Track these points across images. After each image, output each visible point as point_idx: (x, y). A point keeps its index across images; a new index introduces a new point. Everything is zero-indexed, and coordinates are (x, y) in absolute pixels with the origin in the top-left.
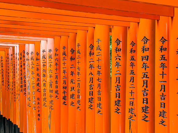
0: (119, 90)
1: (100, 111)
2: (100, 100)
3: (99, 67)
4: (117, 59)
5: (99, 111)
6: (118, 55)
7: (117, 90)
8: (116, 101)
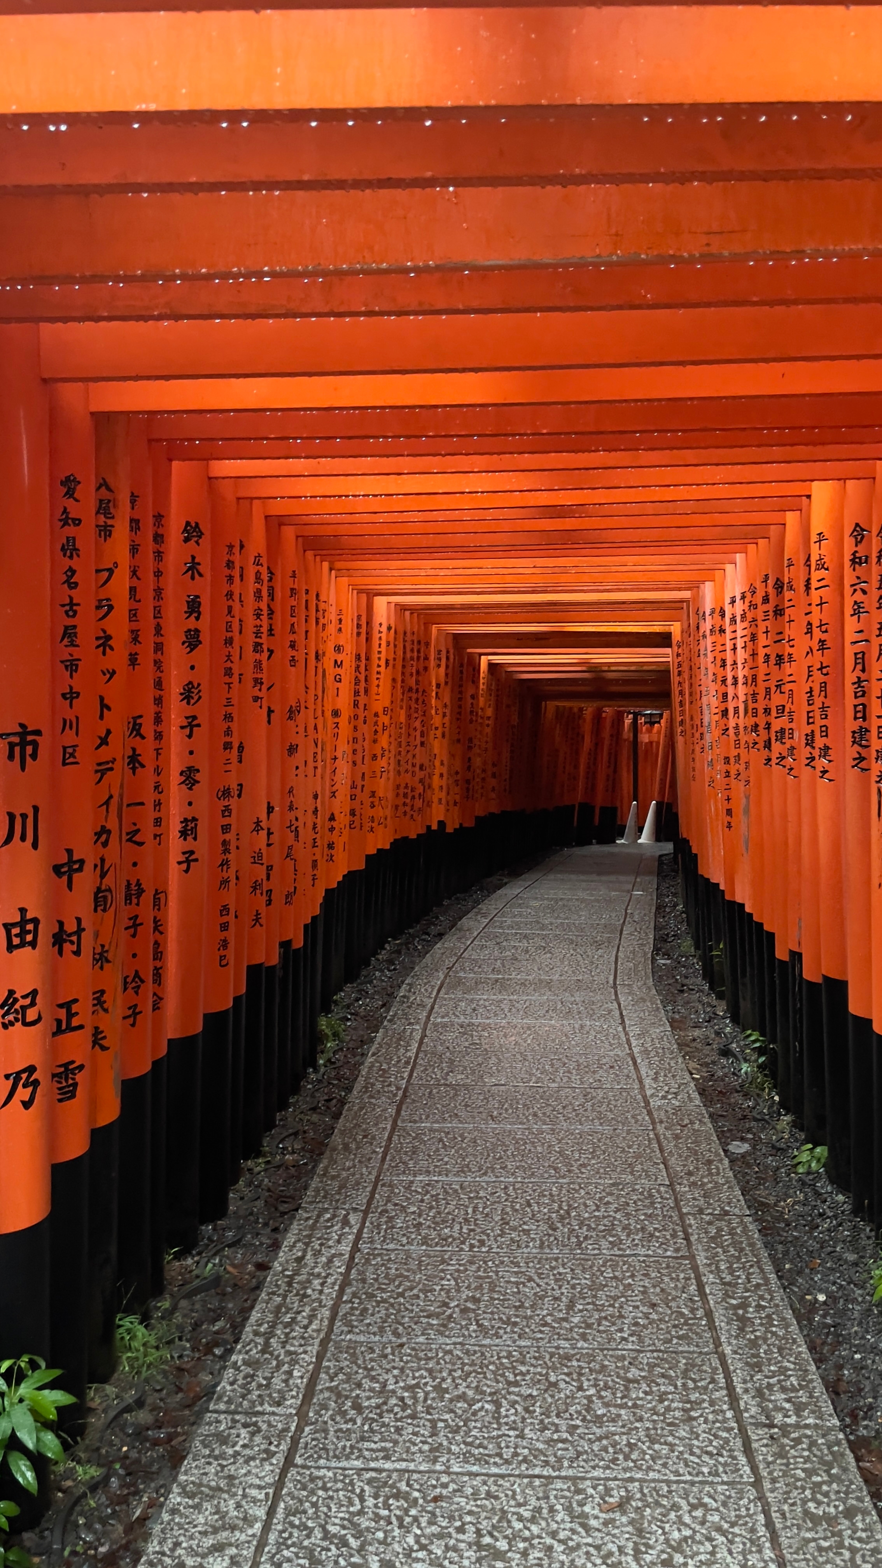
0: (863, 696)
1: (827, 771)
2: (827, 736)
3: (824, 628)
4: (855, 590)
5: (825, 772)
6: (858, 578)
7: (856, 697)
8: (854, 732)
